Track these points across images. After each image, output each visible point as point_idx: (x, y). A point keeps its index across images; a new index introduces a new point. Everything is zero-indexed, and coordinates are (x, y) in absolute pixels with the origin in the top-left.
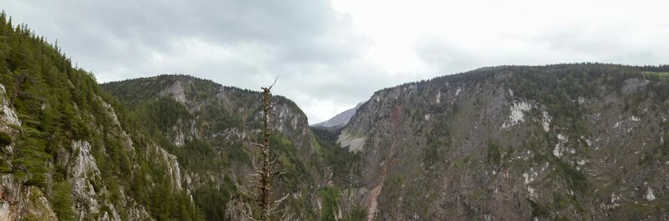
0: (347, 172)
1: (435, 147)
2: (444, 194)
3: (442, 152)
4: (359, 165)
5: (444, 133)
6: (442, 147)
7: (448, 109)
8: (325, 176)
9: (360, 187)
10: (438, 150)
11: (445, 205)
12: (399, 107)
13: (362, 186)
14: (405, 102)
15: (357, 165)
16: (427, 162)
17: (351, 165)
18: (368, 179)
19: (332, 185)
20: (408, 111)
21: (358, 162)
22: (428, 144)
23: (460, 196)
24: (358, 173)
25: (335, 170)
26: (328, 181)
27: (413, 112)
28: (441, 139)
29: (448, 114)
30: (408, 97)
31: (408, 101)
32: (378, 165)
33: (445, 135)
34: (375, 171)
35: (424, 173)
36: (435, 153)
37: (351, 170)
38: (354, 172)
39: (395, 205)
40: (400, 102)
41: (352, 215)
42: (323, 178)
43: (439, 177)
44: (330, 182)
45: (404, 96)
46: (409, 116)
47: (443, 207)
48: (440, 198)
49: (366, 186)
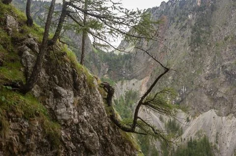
0: (121, 68)
1: (199, 34)
2: (208, 68)
3: (204, 38)
4: (130, 62)
5: (205, 24)
6: (204, 35)
7: (207, 10)
8: (101, 70)
9: (131, 79)
10: (201, 37)
11: (209, 77)
12: (165, 17)
13: (133, 78)
14: (170, 13)
15: (128, 62)
16: (193, 45)
17: (123, 62)
18: (139, 72)
19: (107, 78)
20: (173, 19)
21: (129, 59)
22: (192, 33)
23: (222, 67)
24: (130, 67)
25: (110, 65)
26: (104, 74)
27: (177, 19)
28: (203, 29)
29: (207, 13)
30: (172, 9)
31: (172, 13)
32: (147, 60)
33: (206, 26)
34: (144, 66)
35: (190, 54)
36: (198, 38)
37: (124, 66)
38: (126, 67)
39: (165, 83)
40: (166, 13)
41: (126, 97)
42: (99, 72)
43: (203, 56)
44: (106, 76)
45: (169, 9)
46: (174, 22)
47: (207, 79)
48: (205, 72)
49: (136, 77)
